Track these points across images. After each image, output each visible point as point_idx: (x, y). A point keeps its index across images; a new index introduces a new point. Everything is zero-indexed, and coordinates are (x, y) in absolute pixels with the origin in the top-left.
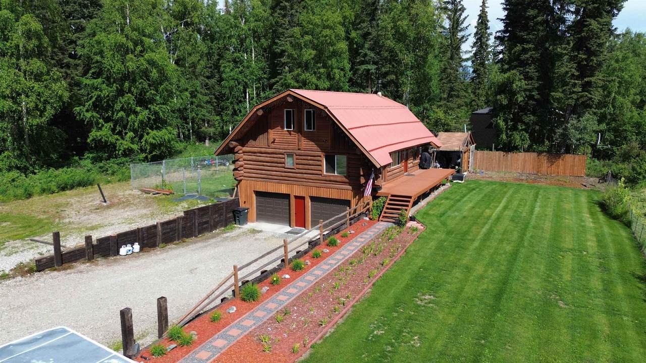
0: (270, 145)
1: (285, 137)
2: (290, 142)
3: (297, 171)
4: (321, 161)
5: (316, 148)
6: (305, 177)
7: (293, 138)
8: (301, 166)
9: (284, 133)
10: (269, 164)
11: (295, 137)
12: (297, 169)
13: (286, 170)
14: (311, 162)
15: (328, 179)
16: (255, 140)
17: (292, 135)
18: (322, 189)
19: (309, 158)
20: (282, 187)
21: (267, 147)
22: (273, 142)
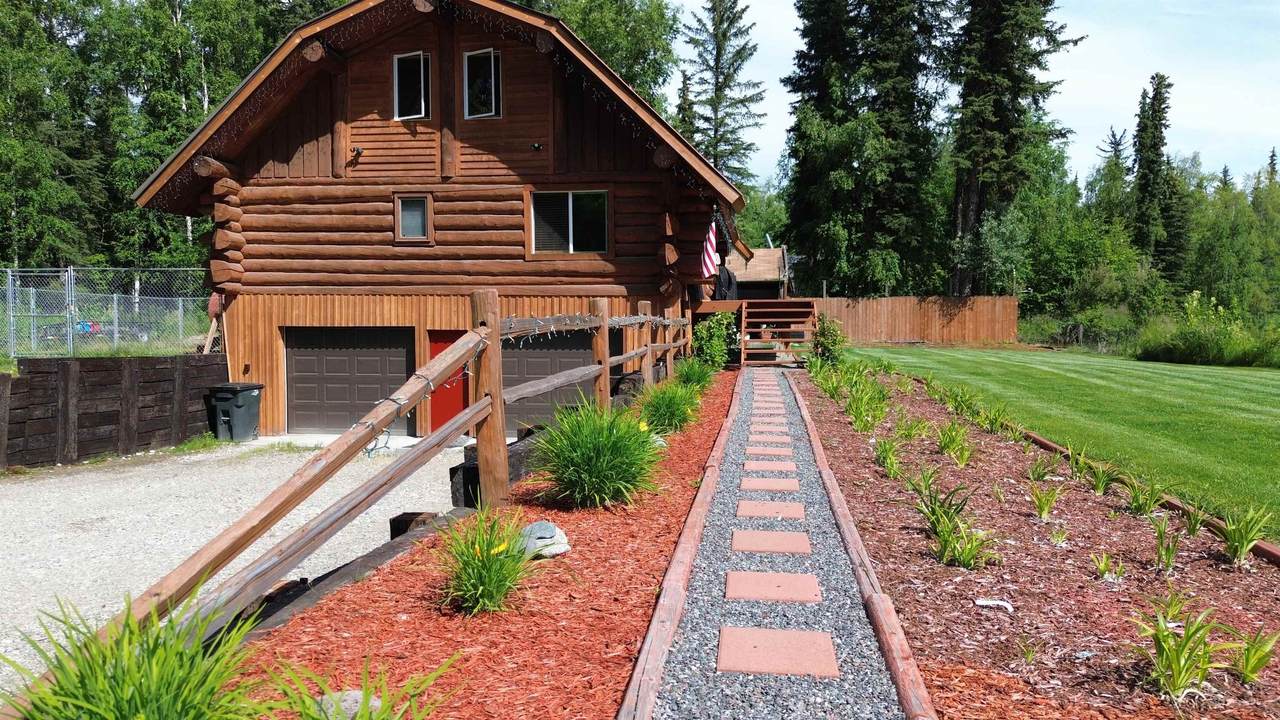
0: (342, 172)
1: (396, 145)
2: (411, 159)
3: (438, 250)
4: (522, 212)
5: (505, 172)
6: (467, 268)
7: (424, 144)
8: (451, 235)
9: (391, 130)
10: (336, 236)
11: (430, 143)
12: (439, 243)
13: (398, 249)
14: (487, 218)
15: (545, 267)
16: (286, 159)
17: (418, 137)
18: (527, 300)
19: (481, 204)
20: (386, 307)
21: (331, 179)
22: (353, 163)
